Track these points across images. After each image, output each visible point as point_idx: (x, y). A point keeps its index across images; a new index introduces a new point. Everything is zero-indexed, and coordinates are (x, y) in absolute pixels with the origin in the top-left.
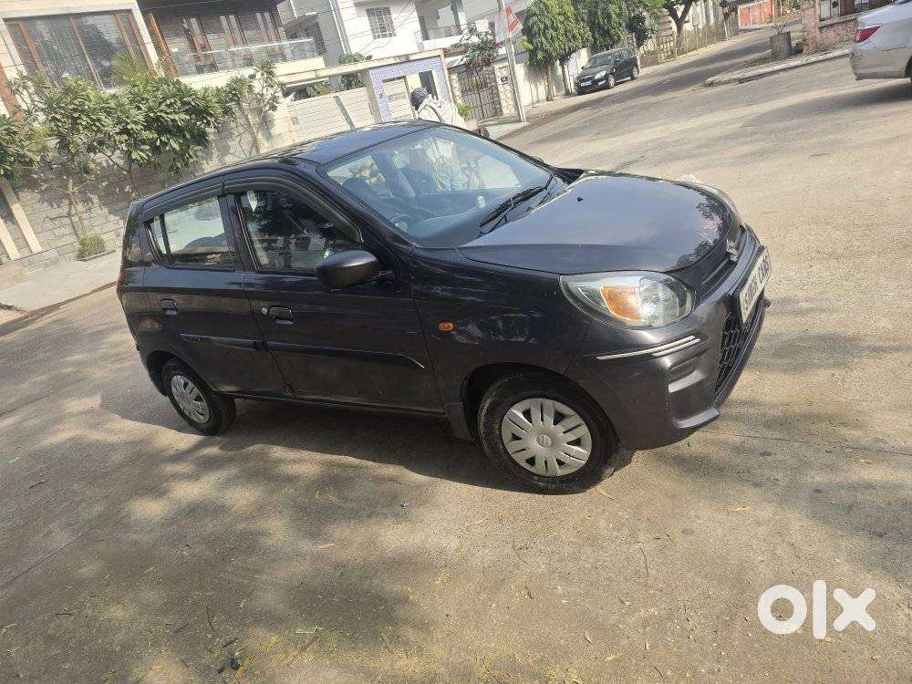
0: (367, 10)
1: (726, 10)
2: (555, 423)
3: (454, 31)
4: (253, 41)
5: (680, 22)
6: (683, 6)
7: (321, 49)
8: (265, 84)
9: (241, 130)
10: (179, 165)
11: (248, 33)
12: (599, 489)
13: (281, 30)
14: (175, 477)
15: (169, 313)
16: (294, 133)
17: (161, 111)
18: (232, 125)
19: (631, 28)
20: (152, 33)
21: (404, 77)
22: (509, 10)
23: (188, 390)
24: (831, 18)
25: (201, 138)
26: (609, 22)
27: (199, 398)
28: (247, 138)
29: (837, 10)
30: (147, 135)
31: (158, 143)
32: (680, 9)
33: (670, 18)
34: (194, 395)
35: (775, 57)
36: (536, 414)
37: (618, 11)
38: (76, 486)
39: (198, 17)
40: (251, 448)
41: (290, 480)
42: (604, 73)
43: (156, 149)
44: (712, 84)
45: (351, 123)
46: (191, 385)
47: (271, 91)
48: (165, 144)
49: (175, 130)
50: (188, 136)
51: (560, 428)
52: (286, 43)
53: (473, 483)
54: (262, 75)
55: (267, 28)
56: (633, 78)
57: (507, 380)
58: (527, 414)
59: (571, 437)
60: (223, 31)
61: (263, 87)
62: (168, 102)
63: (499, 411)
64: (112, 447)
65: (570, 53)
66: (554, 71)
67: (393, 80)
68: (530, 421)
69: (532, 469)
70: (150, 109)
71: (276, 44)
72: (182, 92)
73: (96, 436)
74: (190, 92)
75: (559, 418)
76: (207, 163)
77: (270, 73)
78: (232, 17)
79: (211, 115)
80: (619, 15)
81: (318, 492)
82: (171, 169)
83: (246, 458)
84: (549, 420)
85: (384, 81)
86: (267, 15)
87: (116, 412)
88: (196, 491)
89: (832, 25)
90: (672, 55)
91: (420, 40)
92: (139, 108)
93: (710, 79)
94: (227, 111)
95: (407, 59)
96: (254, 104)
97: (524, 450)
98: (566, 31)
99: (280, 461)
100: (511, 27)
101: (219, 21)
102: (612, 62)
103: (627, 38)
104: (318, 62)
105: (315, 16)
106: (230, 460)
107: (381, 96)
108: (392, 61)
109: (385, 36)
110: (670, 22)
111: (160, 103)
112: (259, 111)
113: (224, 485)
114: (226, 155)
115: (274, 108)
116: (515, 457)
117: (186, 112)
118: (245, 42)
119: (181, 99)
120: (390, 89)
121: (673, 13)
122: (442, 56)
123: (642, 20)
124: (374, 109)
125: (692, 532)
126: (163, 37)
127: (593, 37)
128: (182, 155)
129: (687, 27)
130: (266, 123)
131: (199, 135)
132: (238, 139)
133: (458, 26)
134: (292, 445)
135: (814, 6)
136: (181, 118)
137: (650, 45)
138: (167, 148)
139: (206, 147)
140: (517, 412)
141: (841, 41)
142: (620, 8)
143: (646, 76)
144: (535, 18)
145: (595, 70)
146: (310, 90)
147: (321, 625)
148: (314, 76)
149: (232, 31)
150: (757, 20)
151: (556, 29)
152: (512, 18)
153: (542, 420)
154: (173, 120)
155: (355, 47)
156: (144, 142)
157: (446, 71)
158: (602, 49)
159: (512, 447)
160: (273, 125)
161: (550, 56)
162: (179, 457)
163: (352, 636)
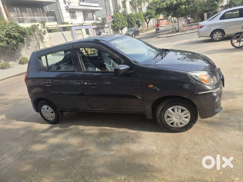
0: (69, 11)
1: (158, 21)
2: (181, 112)
3: (92, 19)
4: (36, 16)
5: (148, 23)
6: (148, 19)
7: (55, 20)
8: (42, 27)
9: (34, 39)
10: (15, 48)
11: (35, 14)
12: (190, 131)
13: (45, 14)
14: (46, 137)
15: (47, 85)
16: (50, 42)
17: (10, 32)
18: (31, 38)
19: (137, 23)
20: (5, 10)
21: (81, 29)
22: (109, 15)
23: (49, 110)
24: (185, 24)
25: (22, 41)
26: (132, 21)
27: (52, 112)
28: (36, 42)
29: (186, 23)
30: (5, 38)
31: (9, 41)
32: (148, 20)
33: (145, 22)
34: (51, 111)
35: (173, 32)
36: (176, 110)
37: (134, 19)
38: (8, 142)
39: (20, 7)
40: (71, 127)
41: (90, 135)
42: (132, 33)
43: (8, 43)
44: (159, 37)
45: (66, 40)
46: (50, 108)
47: (44, 29)
48: (11, 42)
49: (15, 38)
50: (19, 40)
51: (183, 113)
52: (46, 17)
53: (152, 131)
54: (42, 25)
55: (40, 13)
56: (138, 35)
57: (168, 101)
58: (173, 110)
59: (185, 116)
60: (27, 12)
61: (41, 28)
62: (13, 29)
63: (164, 110)
64: (18, 130)
65: (123, 28)
66: (119, 32)
67: (78, 30)
68: (174, 112)
69: (172, 126)
70: (7, 31)
71: (43, 17)
72: (18, 27)
73: (8, 127)
74: (20, 27)
75: (182, 111)
76: (23, 48)
77: (44, 24)
78: (30, 9)
79: (26, 34)
80: (135, 20)
81: (102, 138)
82: (12, 49)
83: (71, 130)
84: (180, 111)
85: (76, 30)
86: (41, 9)
87: (14, 119)
88: (57, 141)
89: (185, 26)
90: (146, 31)
91: (84, 21)
92: (4, 31)
93: (159, 36)
94: (30, 34)
95: (82, 25)
96: (39, 33)
97: (171, 120)
98: (122, 22)
99: (83, 130)
100: (110, 19)
101: (26, 9)
102: (133, 31)
103: (136, 26)
104: (56, 23)
105: (54, 11)
106: (65, 131)
107: (75, 34)
108: (78, 25)
109: (74, 19)
110: (145, 23)
111: (10, 30)
112: (40, 35)
113: (66, 138)
114: (29, 46)
115: (44, 34)
116: (167, 123)
117: (18, 33)
118: (34, 16)
119: (17, 29)
120: (77, 32)
121: (146, 21)
122: (91, 25)
123: (139, 22)
124: (73, 37)
125: (222, 139)
126: (8, 12)
127: (128, 24)
128: (16, 45)
129: (149, 24)
130: (42, 38)
131: (22, 39)
132: (33, 42)
133: (93, 18)
134: (85, 125)
135: (181, 21)
136: (17, 34)
137: (141, 28)
138: (12, 43)
139: (24, 43)
140: (170, 109)
141: (187, 30)
142: (135, 18)
143: (141, 35)
144: (115, 18)
145: (129, 32)
146: (52, 31)
147: (125, 175)
148: (56, 27)
149: (30, 12)
150: (164, 24)
151: (120, 22)
152: (110, 17)
153: (178, 112)
154: (14, 35)
155: (66, 20)
156: (4, 40)
157: (92, 29)
158: (130, 28)
159: (167, 120)
160: (44, 39)
161: (119, 28)
162: (45, 131)
163: (137, 177)
